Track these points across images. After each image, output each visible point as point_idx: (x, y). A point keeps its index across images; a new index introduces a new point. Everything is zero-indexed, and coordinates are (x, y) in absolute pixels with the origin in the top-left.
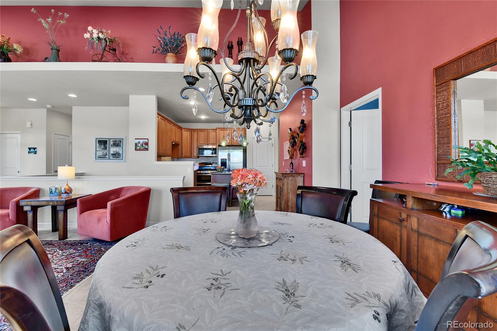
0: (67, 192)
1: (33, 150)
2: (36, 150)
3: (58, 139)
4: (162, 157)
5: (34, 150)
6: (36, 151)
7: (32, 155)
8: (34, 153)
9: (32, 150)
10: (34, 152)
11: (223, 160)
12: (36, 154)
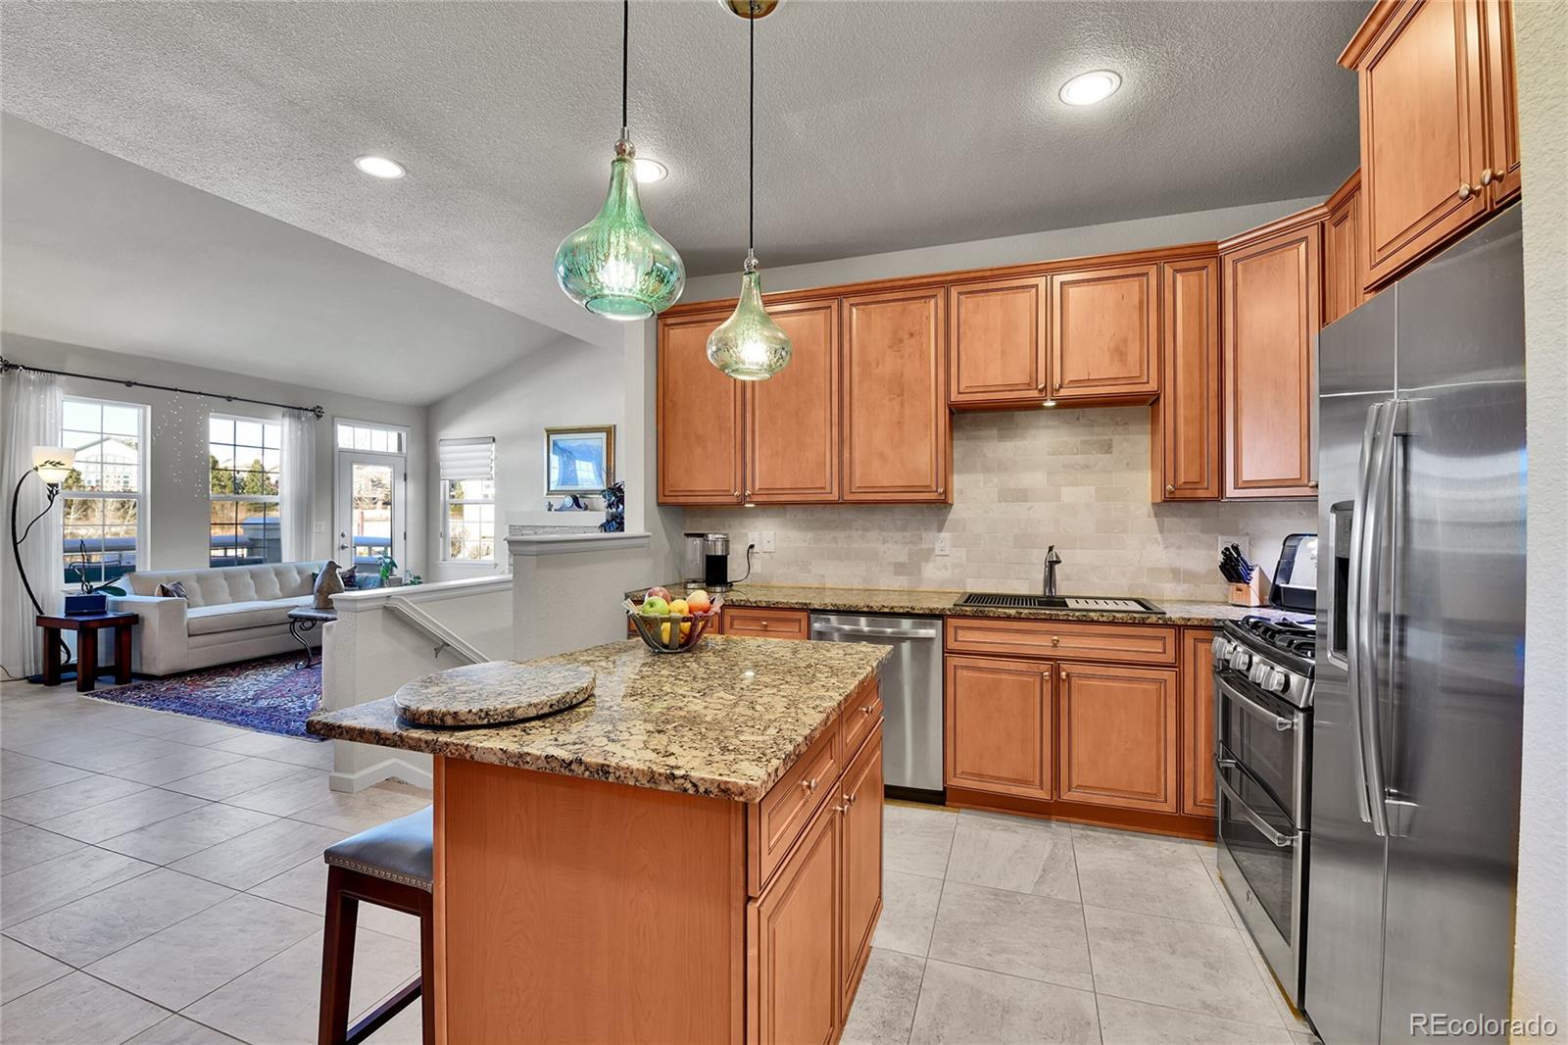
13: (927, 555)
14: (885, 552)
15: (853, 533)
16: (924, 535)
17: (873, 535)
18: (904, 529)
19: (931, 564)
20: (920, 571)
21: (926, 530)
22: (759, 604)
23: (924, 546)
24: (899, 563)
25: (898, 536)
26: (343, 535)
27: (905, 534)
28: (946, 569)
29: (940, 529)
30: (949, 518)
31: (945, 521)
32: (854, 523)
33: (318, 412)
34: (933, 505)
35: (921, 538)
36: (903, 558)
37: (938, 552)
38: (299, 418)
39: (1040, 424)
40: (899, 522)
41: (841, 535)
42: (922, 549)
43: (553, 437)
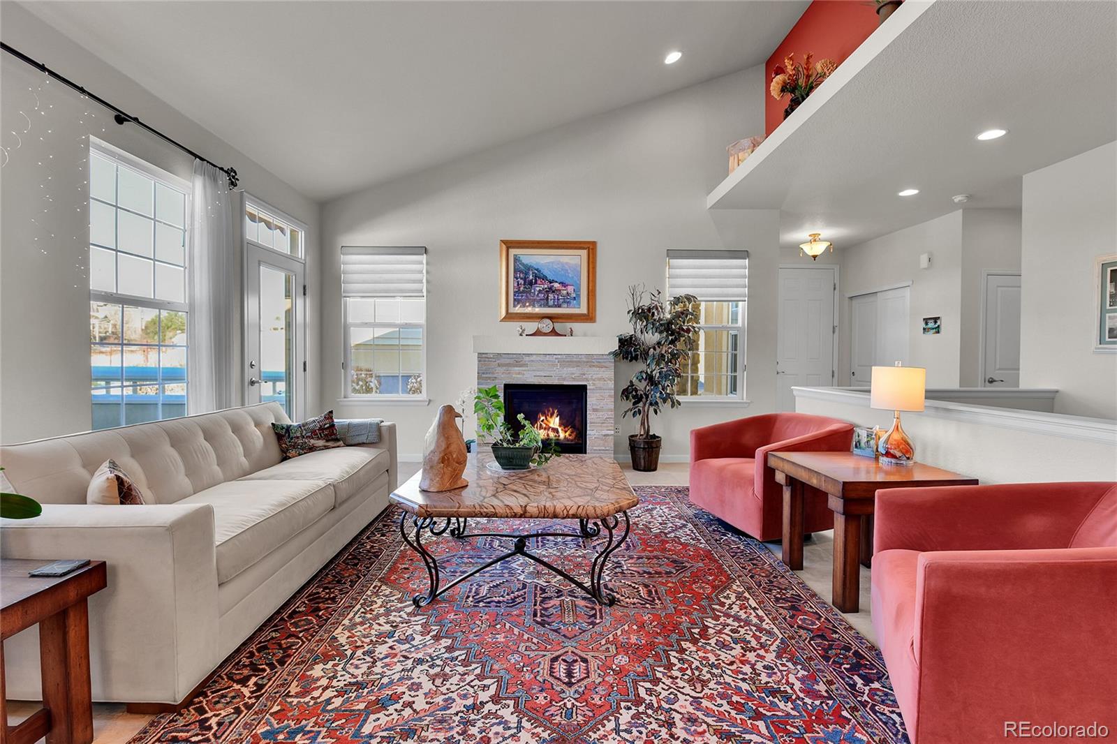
0: (892, 451)
1: (933, 324)
2: (938, 323)
3: (999, 289)
5: (936, 322)
6: (939, 326)
7: (931, 336)
8: (934, 330)
9: (931, 325)
10: (936, 328)
12: (938, 332)
26: (252, 366)
33: (232, 177)
38: (214, 179)
43: (513, 252)
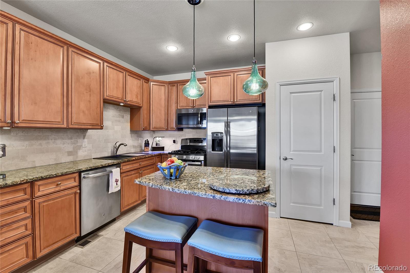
4: (89, 130)
11: (215, 135)
13: (80, 147)
14: (64, 148)
15: (50, 141)
16: (78, 140)
17: (59, 141)
18: (71, 139)
19: (81, 150)
20: (77, 153)
21: (79, 139)
22: (57, 175)
23: (79, 144)
24: (69, 151)
25: (69, 141)
27: (72, 140)
28: (86, 152)
29: (84, 138)
30: (87, 134)
31: (85, 135)
32: (50, 137)
34: (82, 130)
35: (77, 142)
36: (71, 150)
37: (83, 146)
39: (110, 108)
40: (70, 136)
41: (44, 142)
42: (78, 145)
